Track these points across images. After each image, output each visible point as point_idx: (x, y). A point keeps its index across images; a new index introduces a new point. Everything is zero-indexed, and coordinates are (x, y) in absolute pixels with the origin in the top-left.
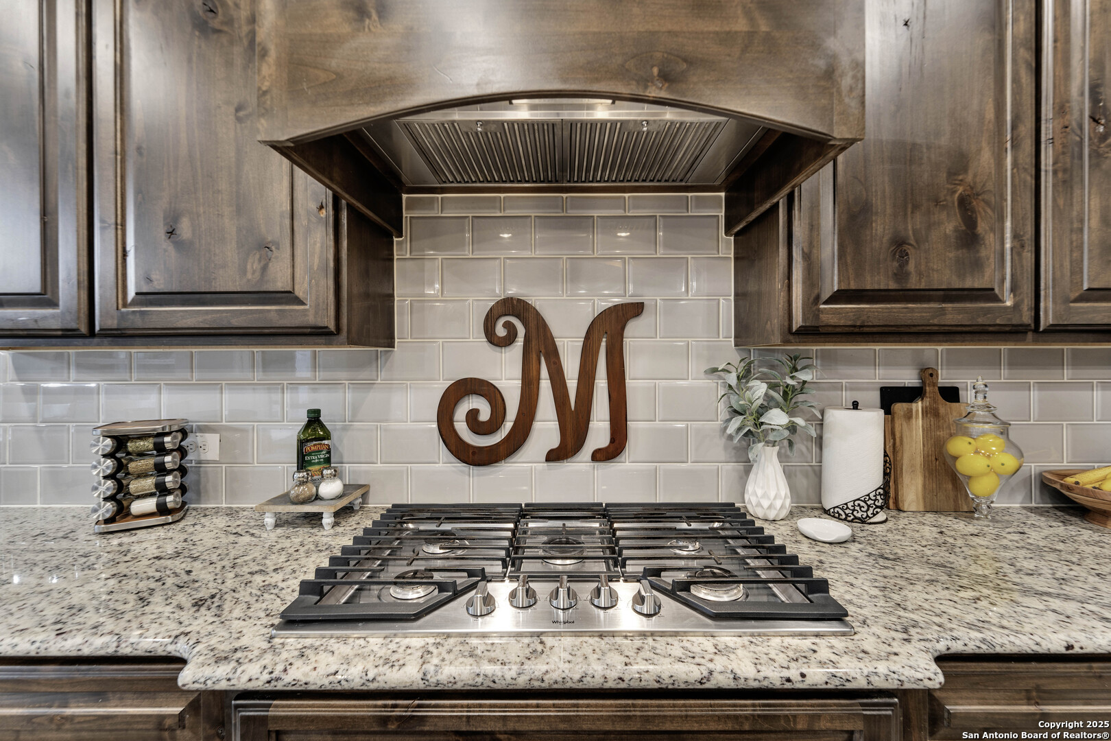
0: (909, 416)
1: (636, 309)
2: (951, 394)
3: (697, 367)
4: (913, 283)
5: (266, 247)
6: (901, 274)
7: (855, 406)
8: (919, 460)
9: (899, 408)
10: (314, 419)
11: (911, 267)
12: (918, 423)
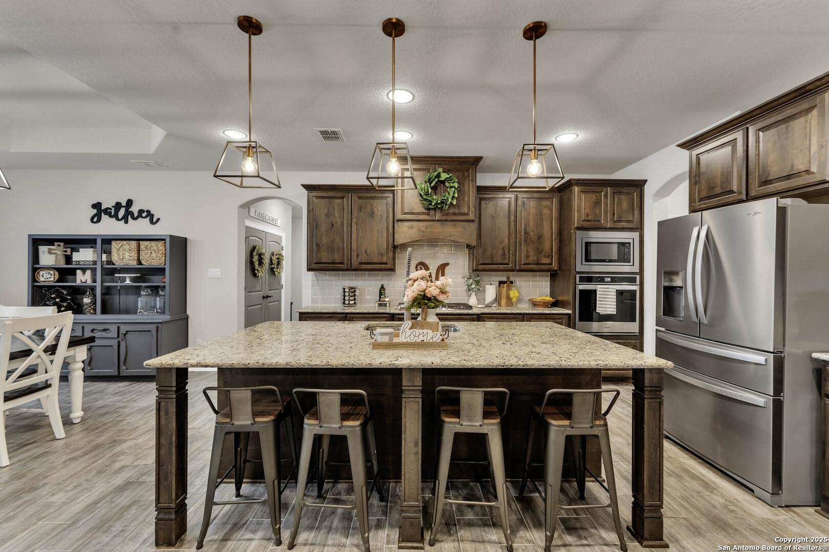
0: (503, 287)
1: (447, 264)
2: (512, 282)
3: (460, 276)
4: (494, 262)
5: (382, 255)
6: (492, 260)
7: (491, 284)
8: (505, 296)
9: (502, 285)
10: (382, 287)
11: (494, 259)
12: (505, 288)
